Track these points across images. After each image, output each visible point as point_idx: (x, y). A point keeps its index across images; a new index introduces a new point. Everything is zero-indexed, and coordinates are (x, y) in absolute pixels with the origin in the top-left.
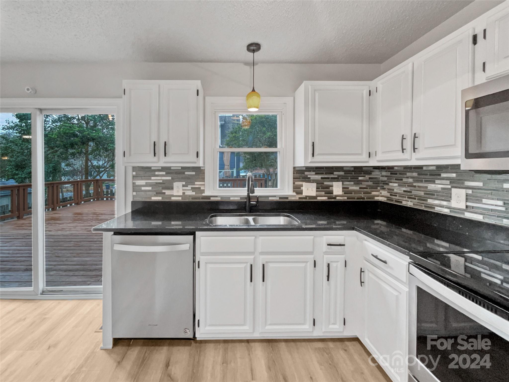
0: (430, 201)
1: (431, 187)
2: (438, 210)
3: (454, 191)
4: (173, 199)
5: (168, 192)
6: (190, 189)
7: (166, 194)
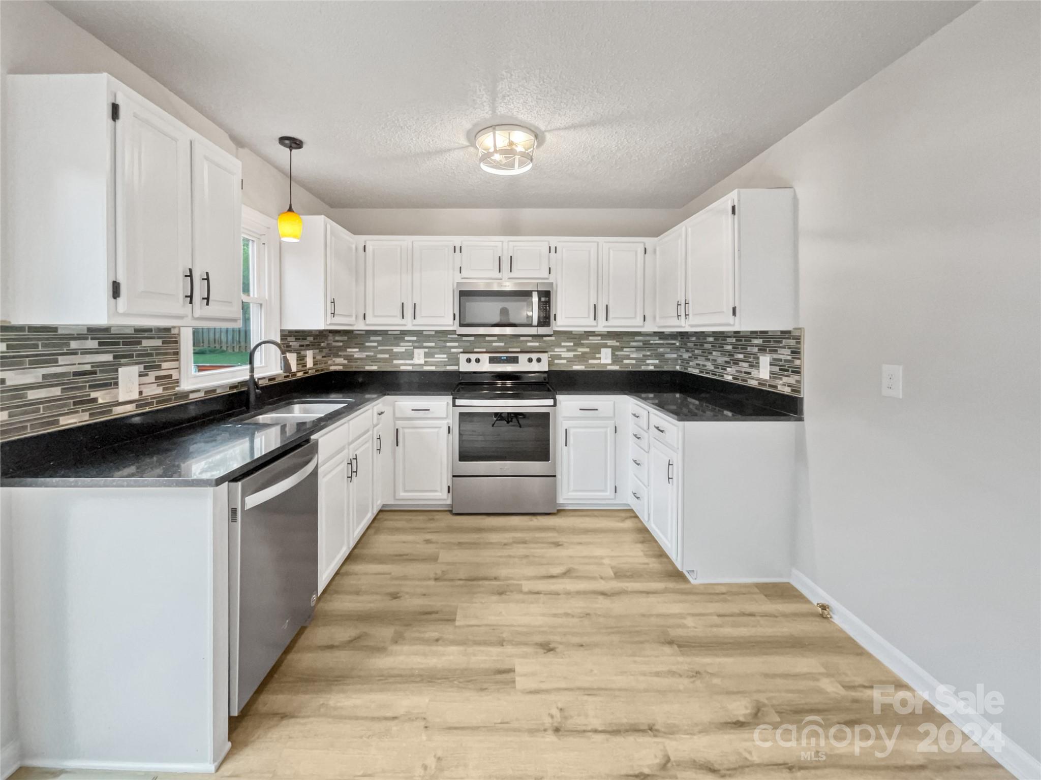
0: (395, 362)
1: (396, 349)
2: (403, 368)
3: (416, 351)
4: (119, 411)
5: (102, 397)
6: (154, 381)
7: (100, 401)
